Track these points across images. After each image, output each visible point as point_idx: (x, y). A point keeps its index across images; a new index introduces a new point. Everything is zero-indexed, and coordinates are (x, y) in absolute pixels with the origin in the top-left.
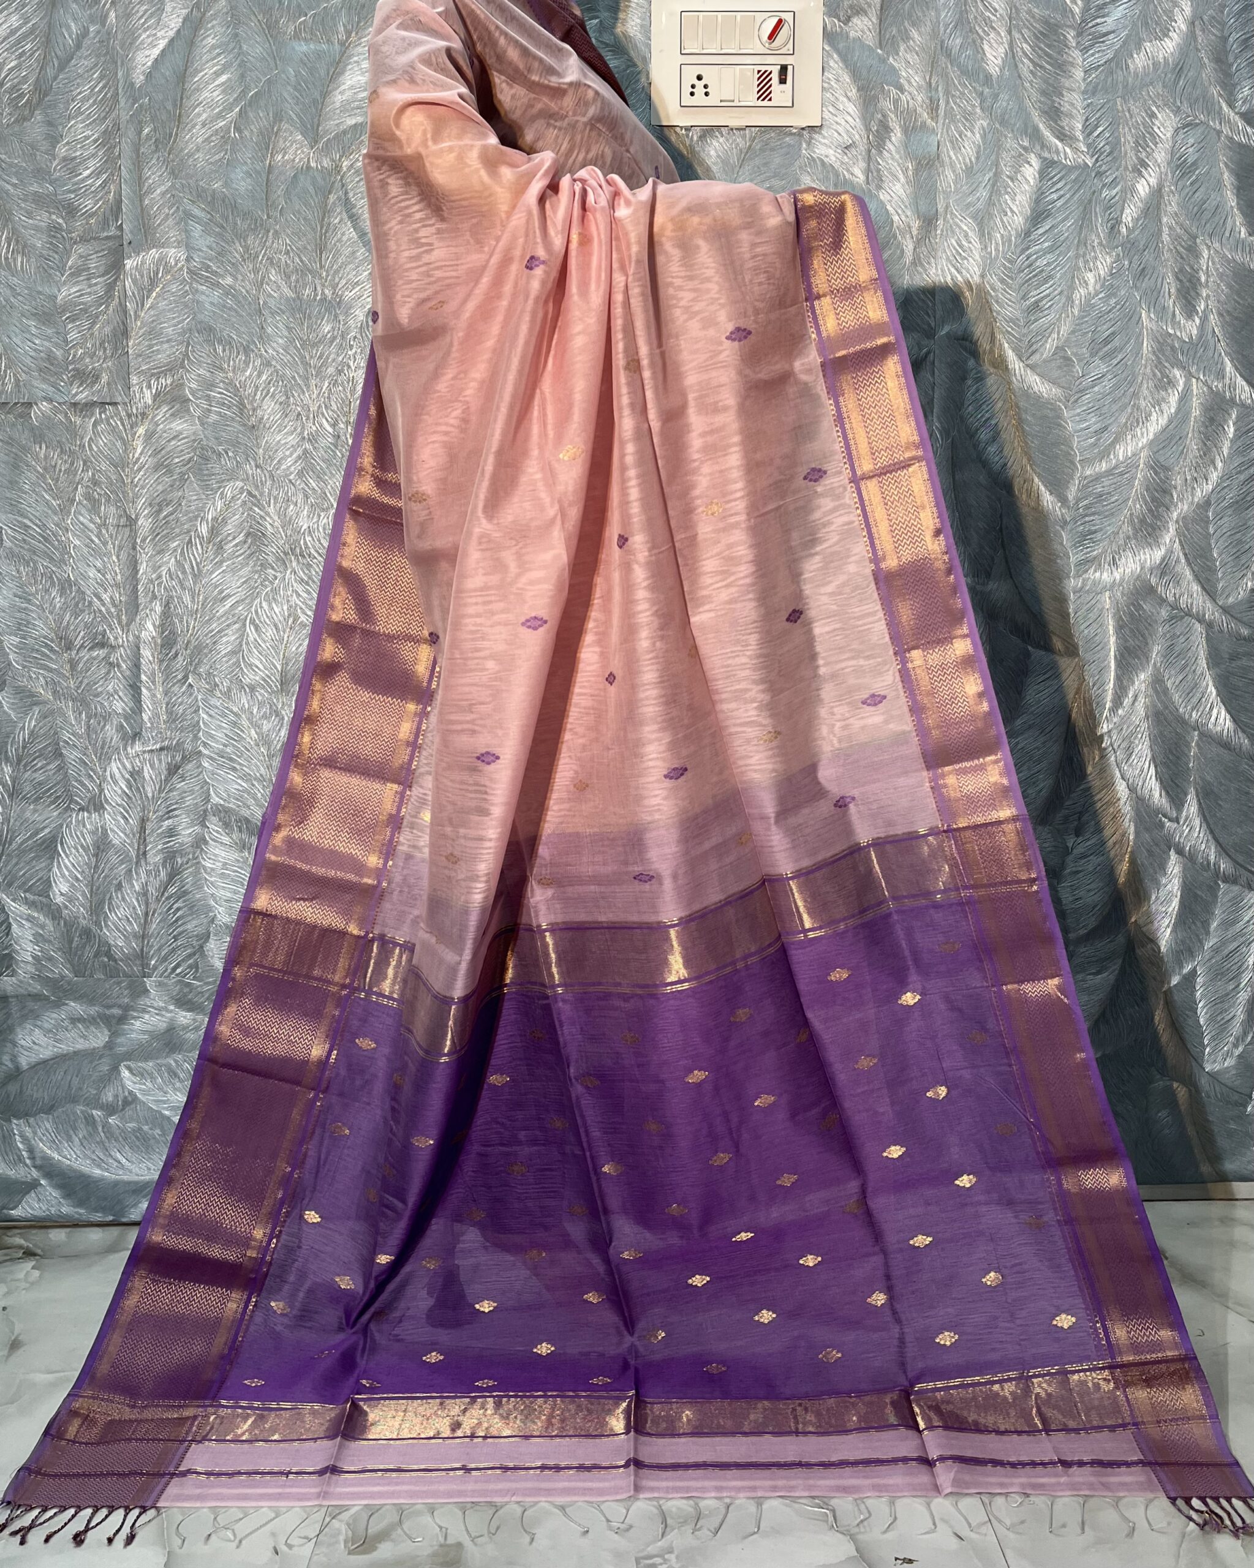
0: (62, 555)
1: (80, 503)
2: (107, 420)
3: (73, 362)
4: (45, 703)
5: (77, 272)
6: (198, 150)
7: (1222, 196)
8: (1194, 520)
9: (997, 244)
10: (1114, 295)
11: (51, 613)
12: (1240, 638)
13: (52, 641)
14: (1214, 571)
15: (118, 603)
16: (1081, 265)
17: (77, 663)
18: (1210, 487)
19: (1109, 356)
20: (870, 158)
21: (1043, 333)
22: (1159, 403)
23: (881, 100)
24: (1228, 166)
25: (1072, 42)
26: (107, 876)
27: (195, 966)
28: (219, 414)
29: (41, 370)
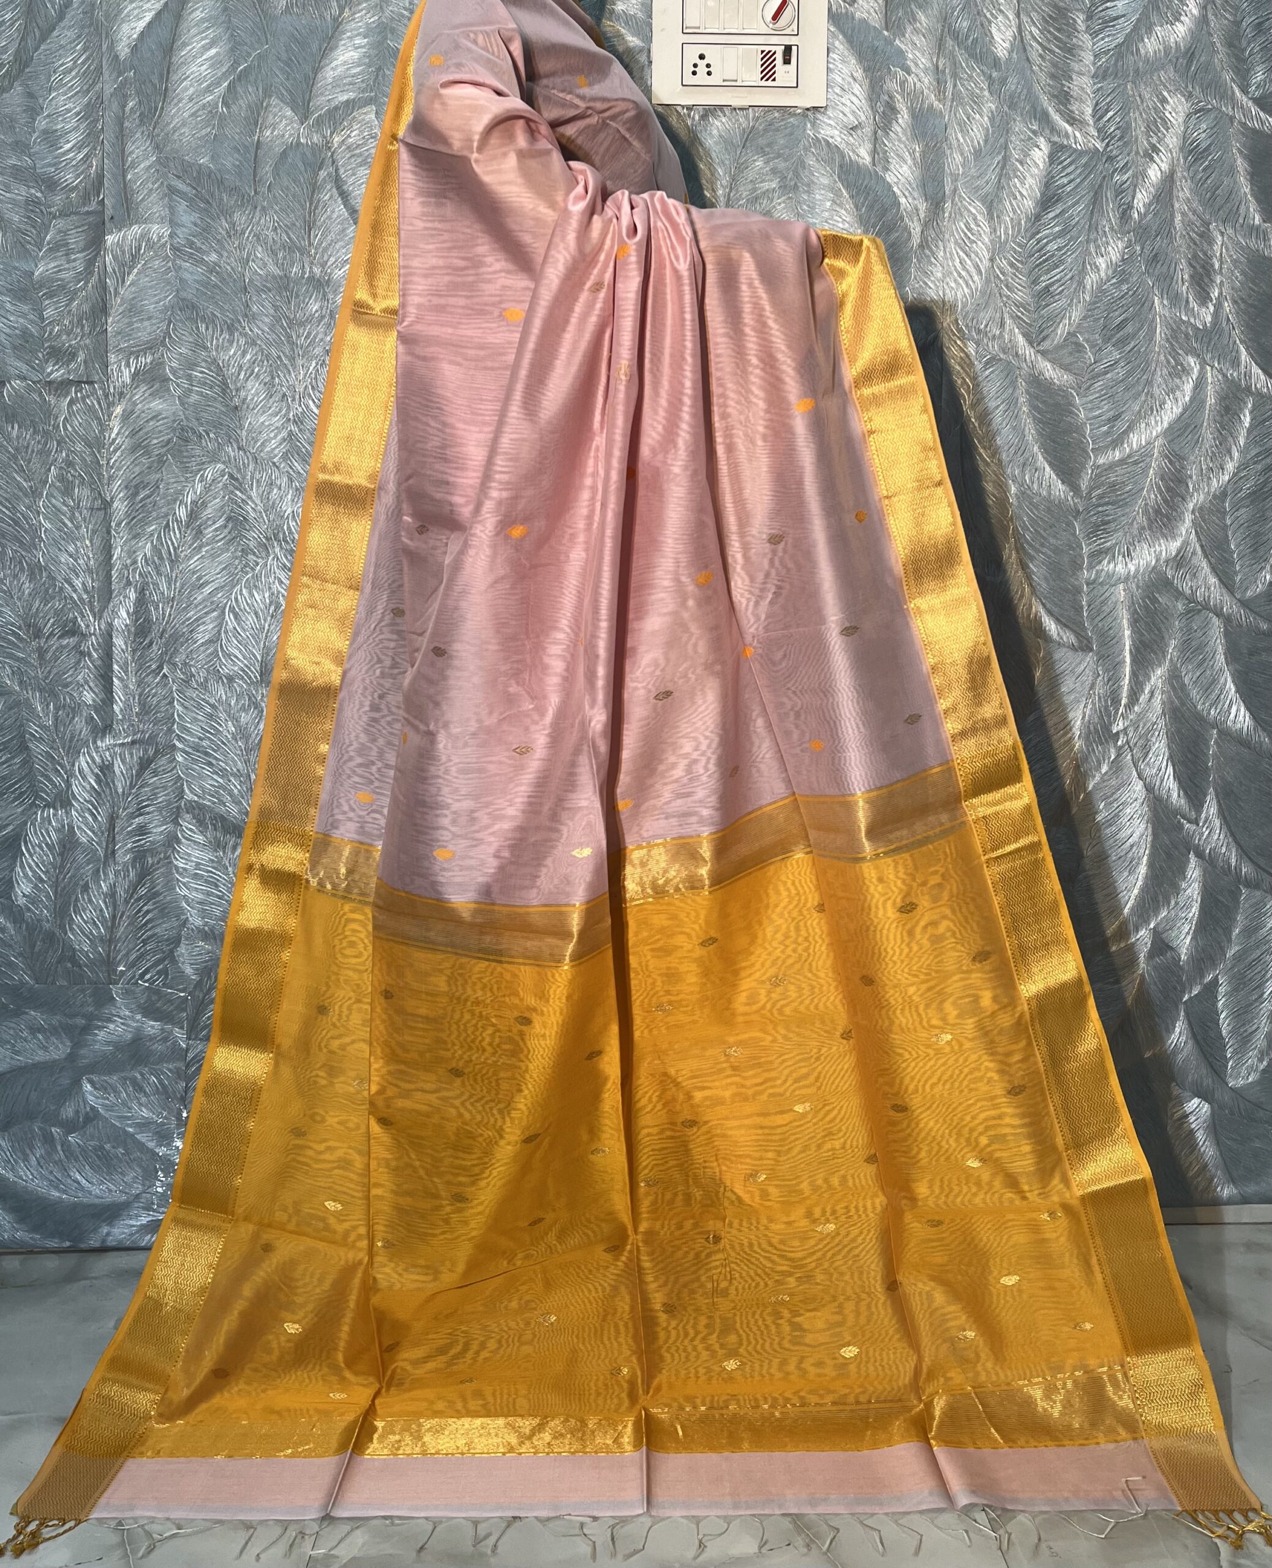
0: (33, 539)
1: (52, 485)
2: (83, 398)
3: (49, 339)
4: (11, 693)
5: (55, 248)
6: (184, 124)
7: (1235, 182)
8: (1210, 511)
9: (1006, 228)
10: (1126, 281)
11: (19, 599)
12: (1258, 633)
13: (20, 628)
14: (1233, 564)
15: (89, 588)
16: (1092, 250)
17: (46, 651)
18: (1227, 478)
19: (1121, 343)
20: (876, 139)
21: (1054, 319)
22: (1173, 391)
23: (888, 81)
24: (1241, 152)
25: (1081, 26)
26: (73, 876)
27: (164, 972)
28: (201, 394)
29: (15, 348)
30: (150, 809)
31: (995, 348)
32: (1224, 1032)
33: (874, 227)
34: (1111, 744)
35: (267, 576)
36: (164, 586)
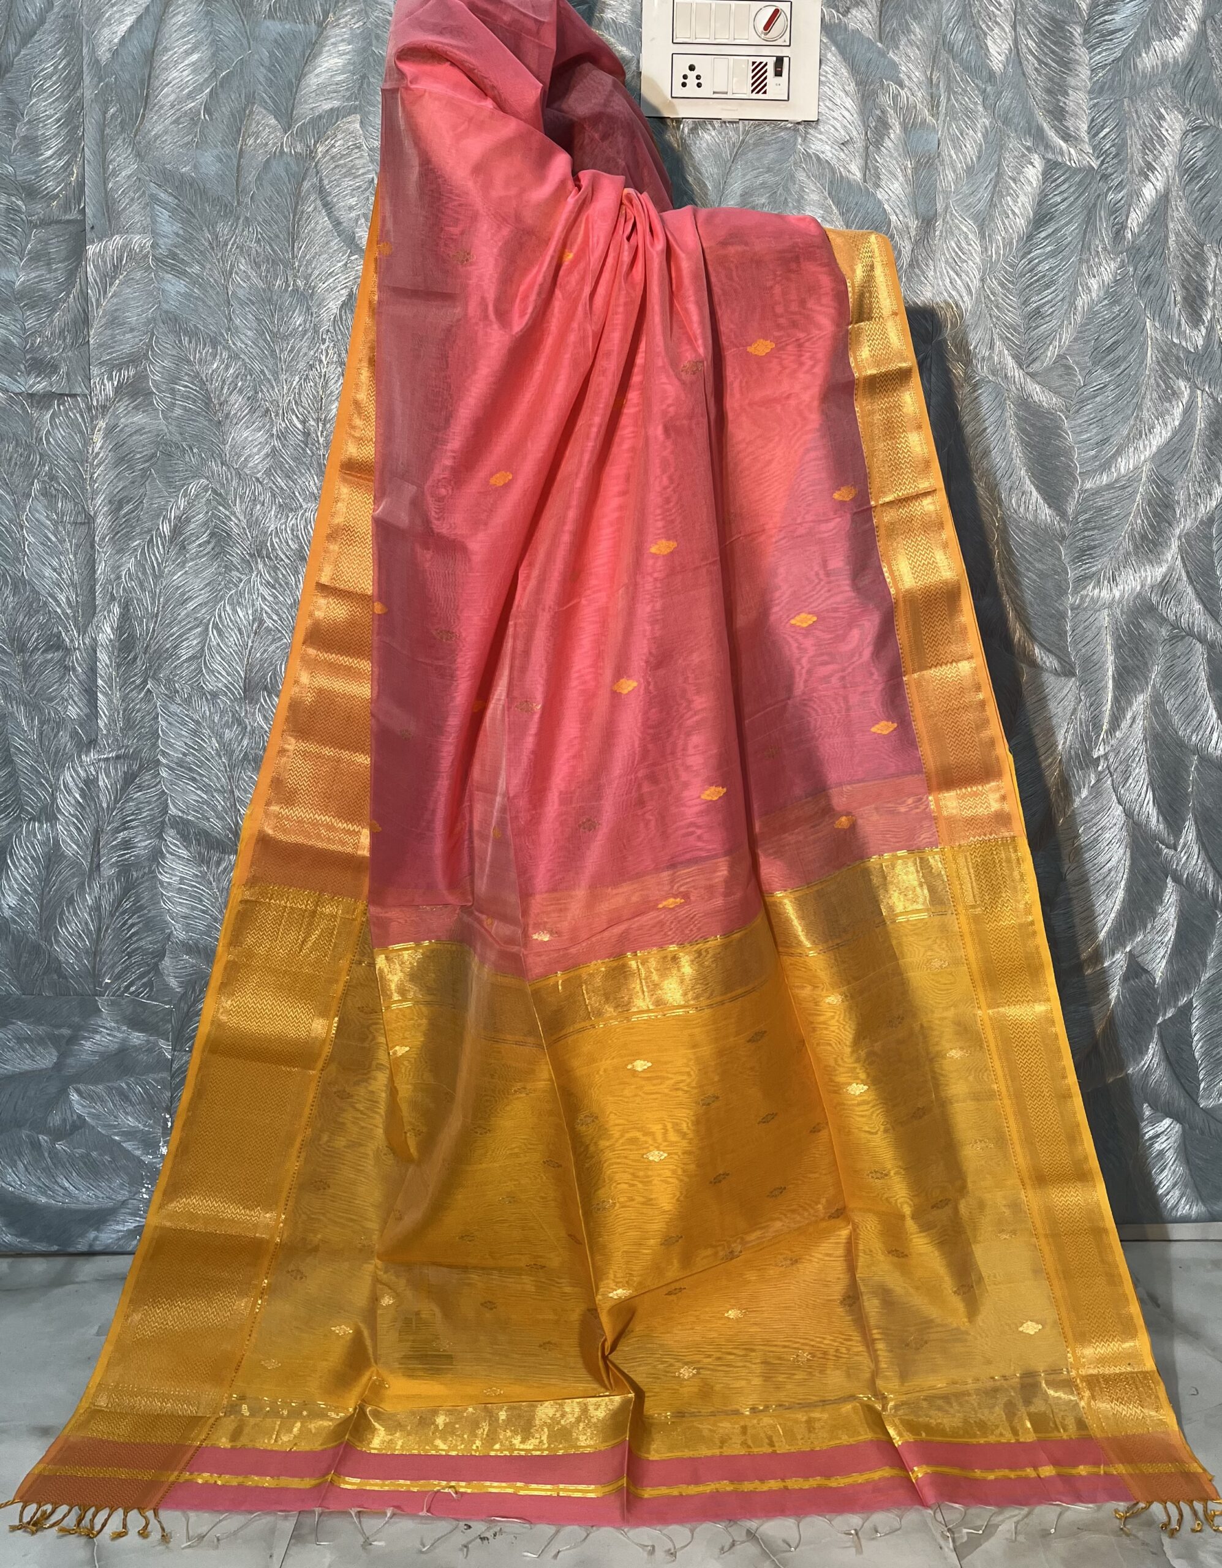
0: (16, 553)
1: (36, 498)
2: (66, 412)
3: (31, 351)
5: (36, 257)
6: (166, 132)
8: (1196, 537)
9: (998, 247)
10: (1118, 302)
11: (3, 613)
13: (4, 642)
14: (1217, 589)
15: (74, 604)
16: (1085, 270)
17: (30, 666)
19: (1111, 366)
20: (867, 155)
21: (1044, 341)
22: (1162, 415)
23: (880, 95)
25: (1078, 39)
26: (58, 889)
27: (149, 984)
28: (185, 408)
30: (134, 823)
31: (983, 370)
32: (1197, 1055)
34: (1092, 770)
35: (251, 593)
36: (147, 600)
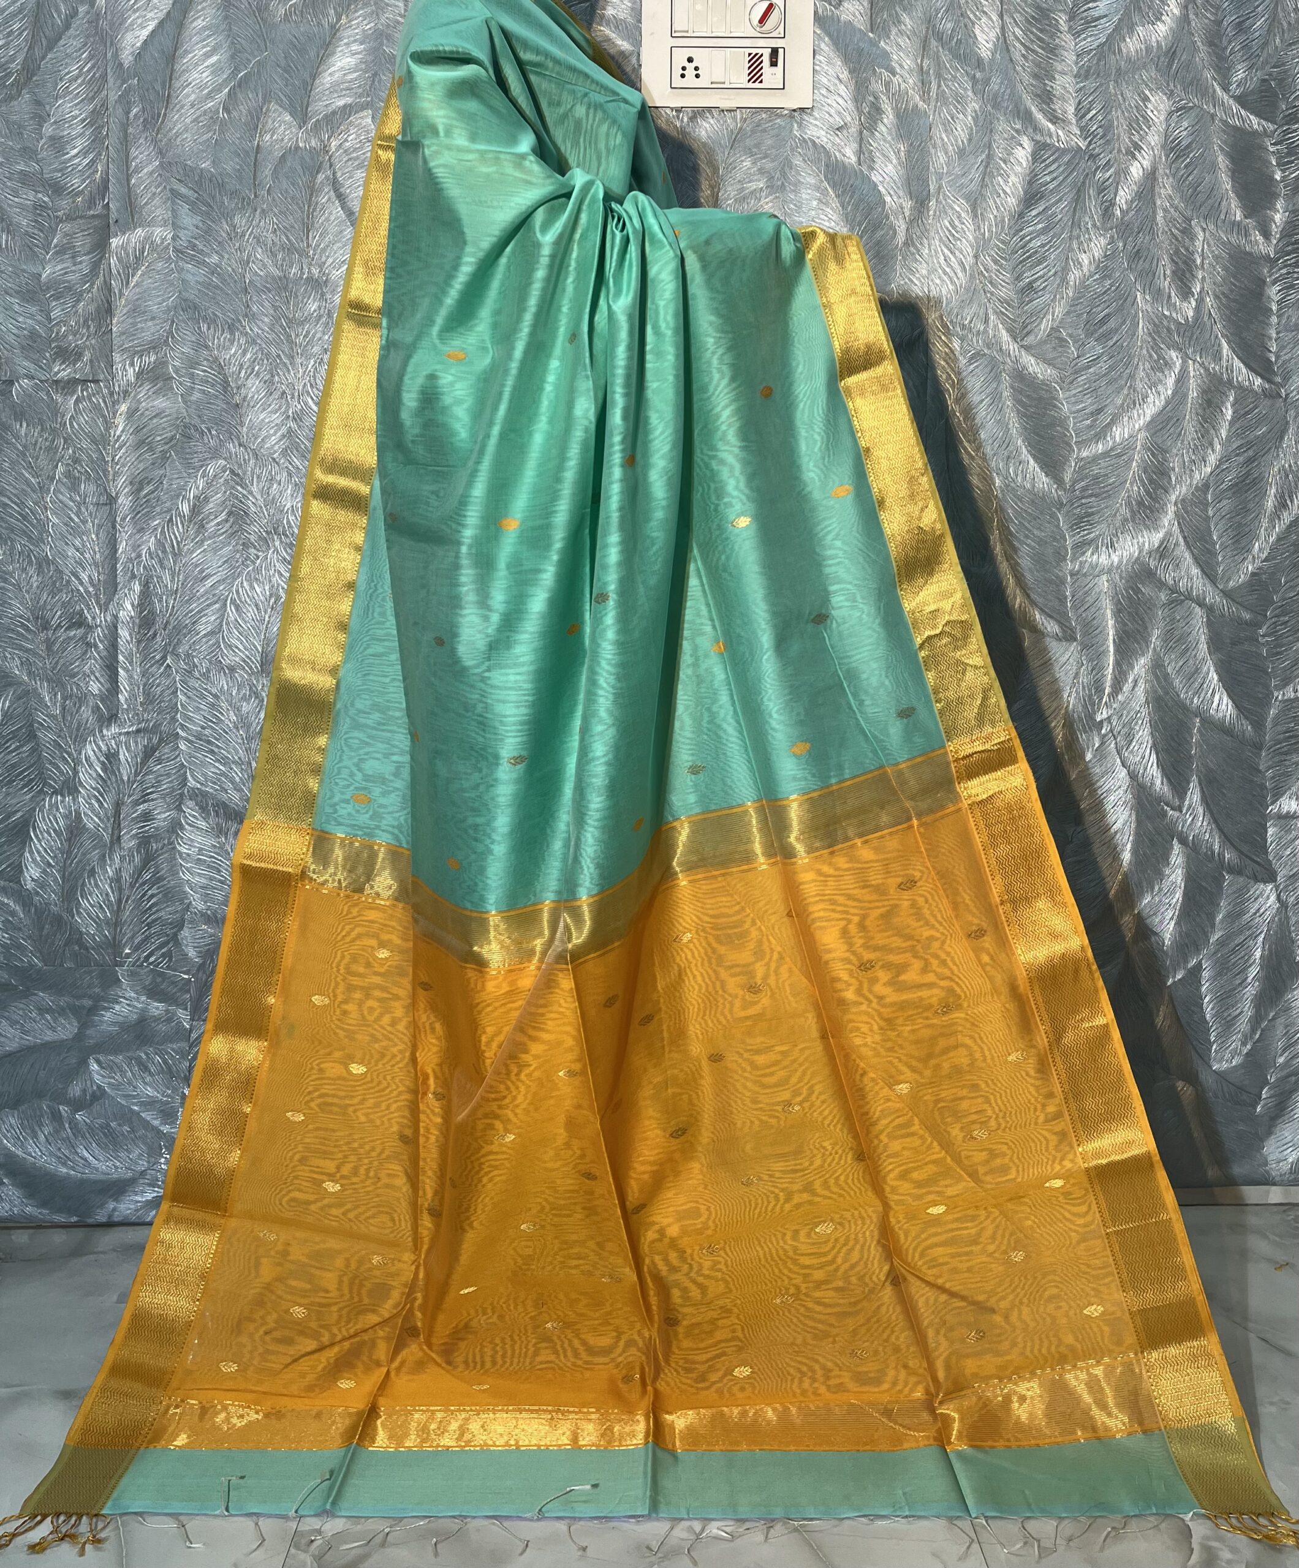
0: (40, 534)
1: (60, 481)
2: (89, 397)
3: (57, 339)
4: (20, 684)
5: (61, 251)
6: (186, 130)
7: (1216, 179)
8: (1192, 503)
9: (990, 226)
10: (1109, 277)
11: (28, 592)
12: (1240, 623)
13: (28, 620)
14: (1215, 555)
15: (96, 582)
16: (1075, 246)
17: (54, 643)
18: (1209, 470)
19: (1103, 338)
20: (861, 139)
21: (1038, 315)
22: (1154, 384)
23: (873, 80)
24: (1222, 149)
25: (1064, 27)
26: (80, 861)
27: (168, 955)
28: (203, 392)
29: (23, 348)
30: (154, 796)
31: (979, 344)
32: (1208, 1017)
33: (860, 225)
34: (1095, 733)
35: (267, 569)
36: (167, 577)
